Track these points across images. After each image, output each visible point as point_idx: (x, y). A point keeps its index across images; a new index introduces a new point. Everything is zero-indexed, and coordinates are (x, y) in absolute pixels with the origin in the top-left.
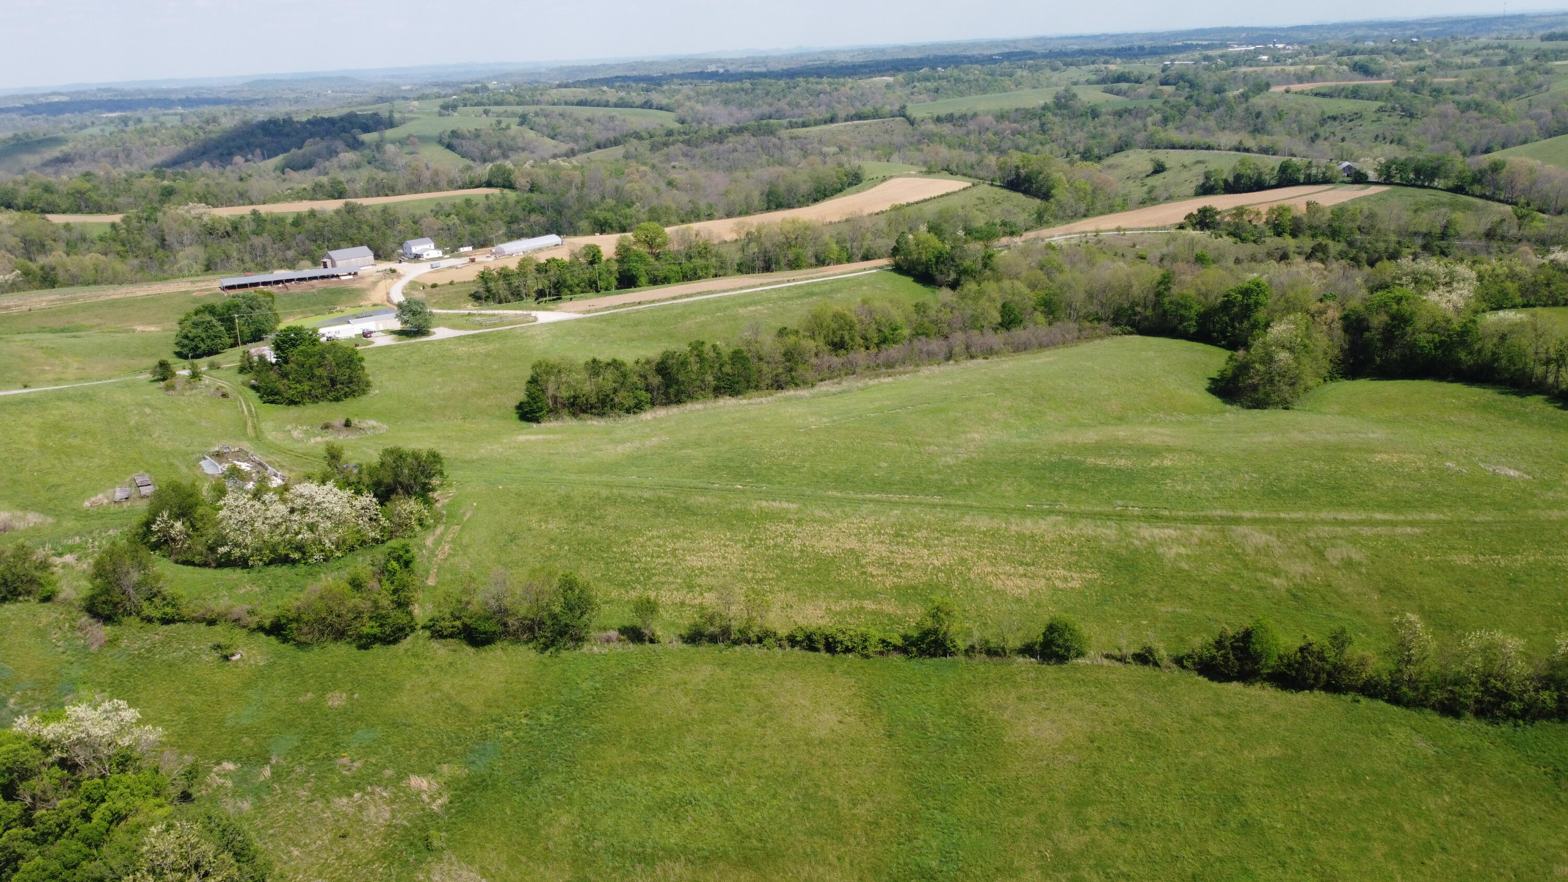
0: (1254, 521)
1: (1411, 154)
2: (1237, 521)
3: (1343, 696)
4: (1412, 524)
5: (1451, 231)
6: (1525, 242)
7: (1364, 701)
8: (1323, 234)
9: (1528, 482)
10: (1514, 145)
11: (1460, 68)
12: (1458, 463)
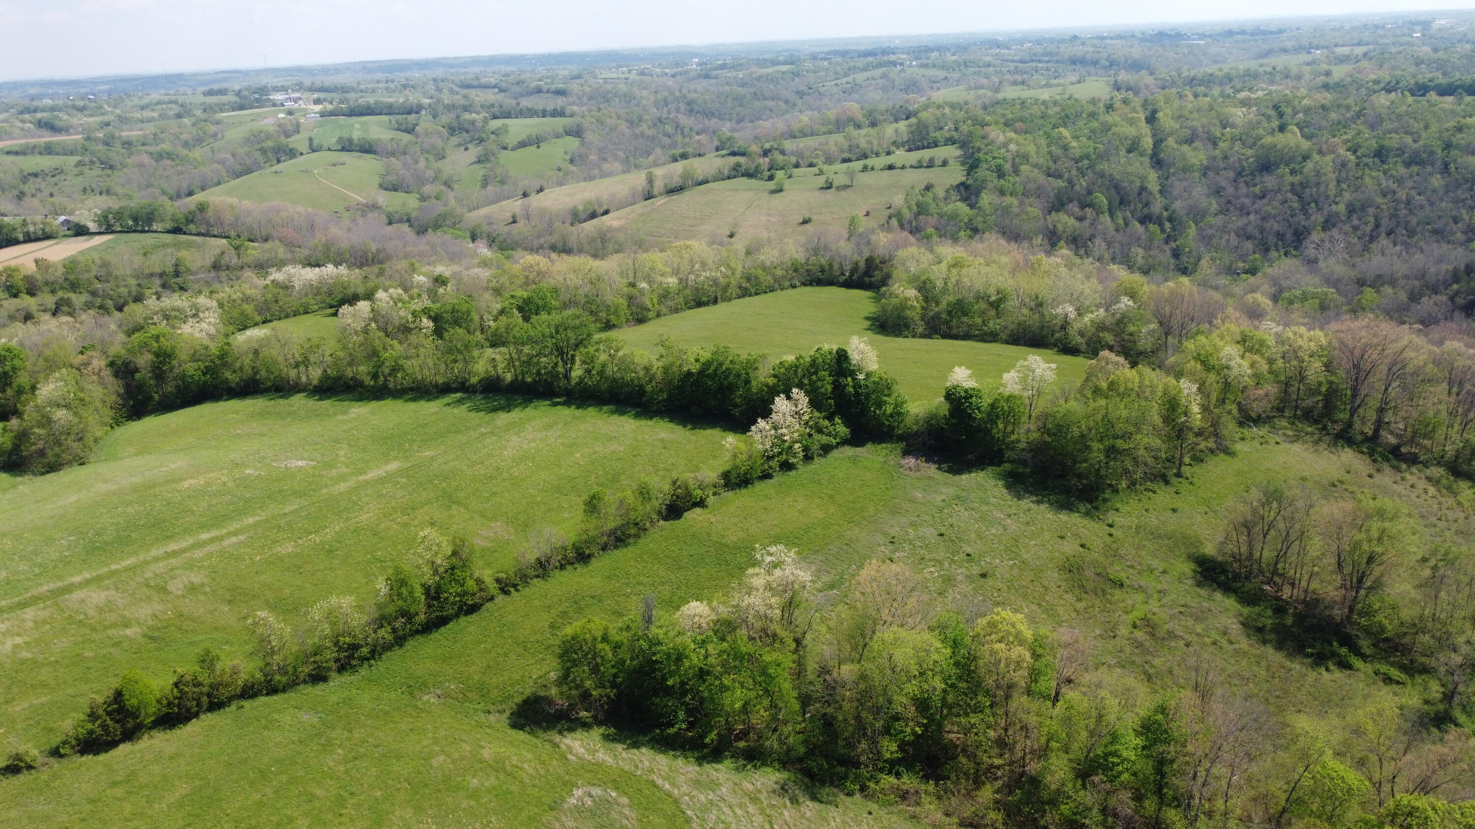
0: (88, 582)
1: (123, 203)
2: (69, 589)
3: (227, 709)
4: (235, 533)
5: (182, 269)
6: (246, 269)
7: (247, 704)
8: (62, 288)
9: (314, 467)
10: (211, 187)
11: (142, 122)
12: (256, 468)
